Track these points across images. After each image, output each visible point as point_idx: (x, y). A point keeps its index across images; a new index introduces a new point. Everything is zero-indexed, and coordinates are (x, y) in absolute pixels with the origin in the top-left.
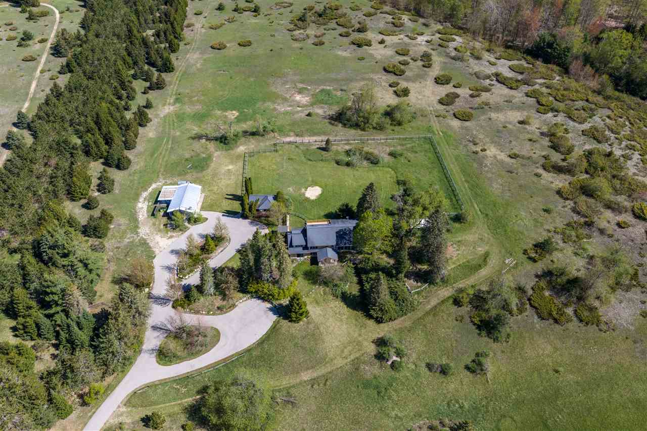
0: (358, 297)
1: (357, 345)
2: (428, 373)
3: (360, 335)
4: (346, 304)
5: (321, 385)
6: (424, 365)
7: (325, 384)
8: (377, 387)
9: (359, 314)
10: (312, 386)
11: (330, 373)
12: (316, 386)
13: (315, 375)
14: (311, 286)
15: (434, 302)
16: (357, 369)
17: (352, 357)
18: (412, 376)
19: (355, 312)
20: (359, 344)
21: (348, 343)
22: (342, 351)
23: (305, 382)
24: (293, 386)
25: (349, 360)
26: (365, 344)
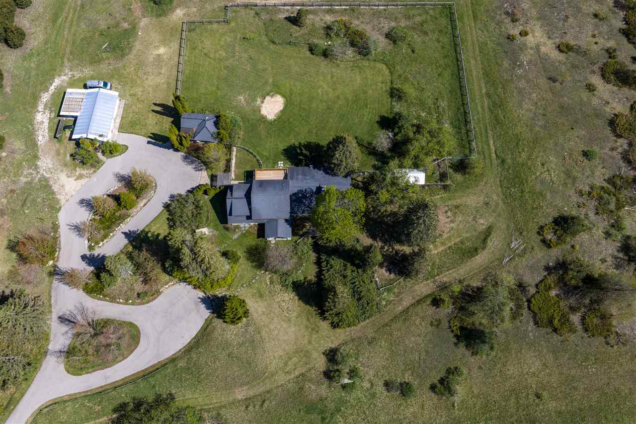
0: (314, 284)
1: (305, 356)
2: (386, 393)
3: (310, 342)
4: (298, 294)
5: (257, 407)
6: (381, 383)
7: (262, 405)
8: (322, 412)
9: (312, 310)
10: (247, 407)
11: (268, 392)
12: (251, 408)
13: (251, 393)
14: (255, 271)
15: (407, 302)
16: (301, 389)
17: (297, 373)
18: (366, 396)
19: (308, 307)
20: (307, 354)
21: (294, 353)
22: (286, 364)
23: (239, 401)
24: (225, 406)
25: (293, 376)
26: (315, 355)
